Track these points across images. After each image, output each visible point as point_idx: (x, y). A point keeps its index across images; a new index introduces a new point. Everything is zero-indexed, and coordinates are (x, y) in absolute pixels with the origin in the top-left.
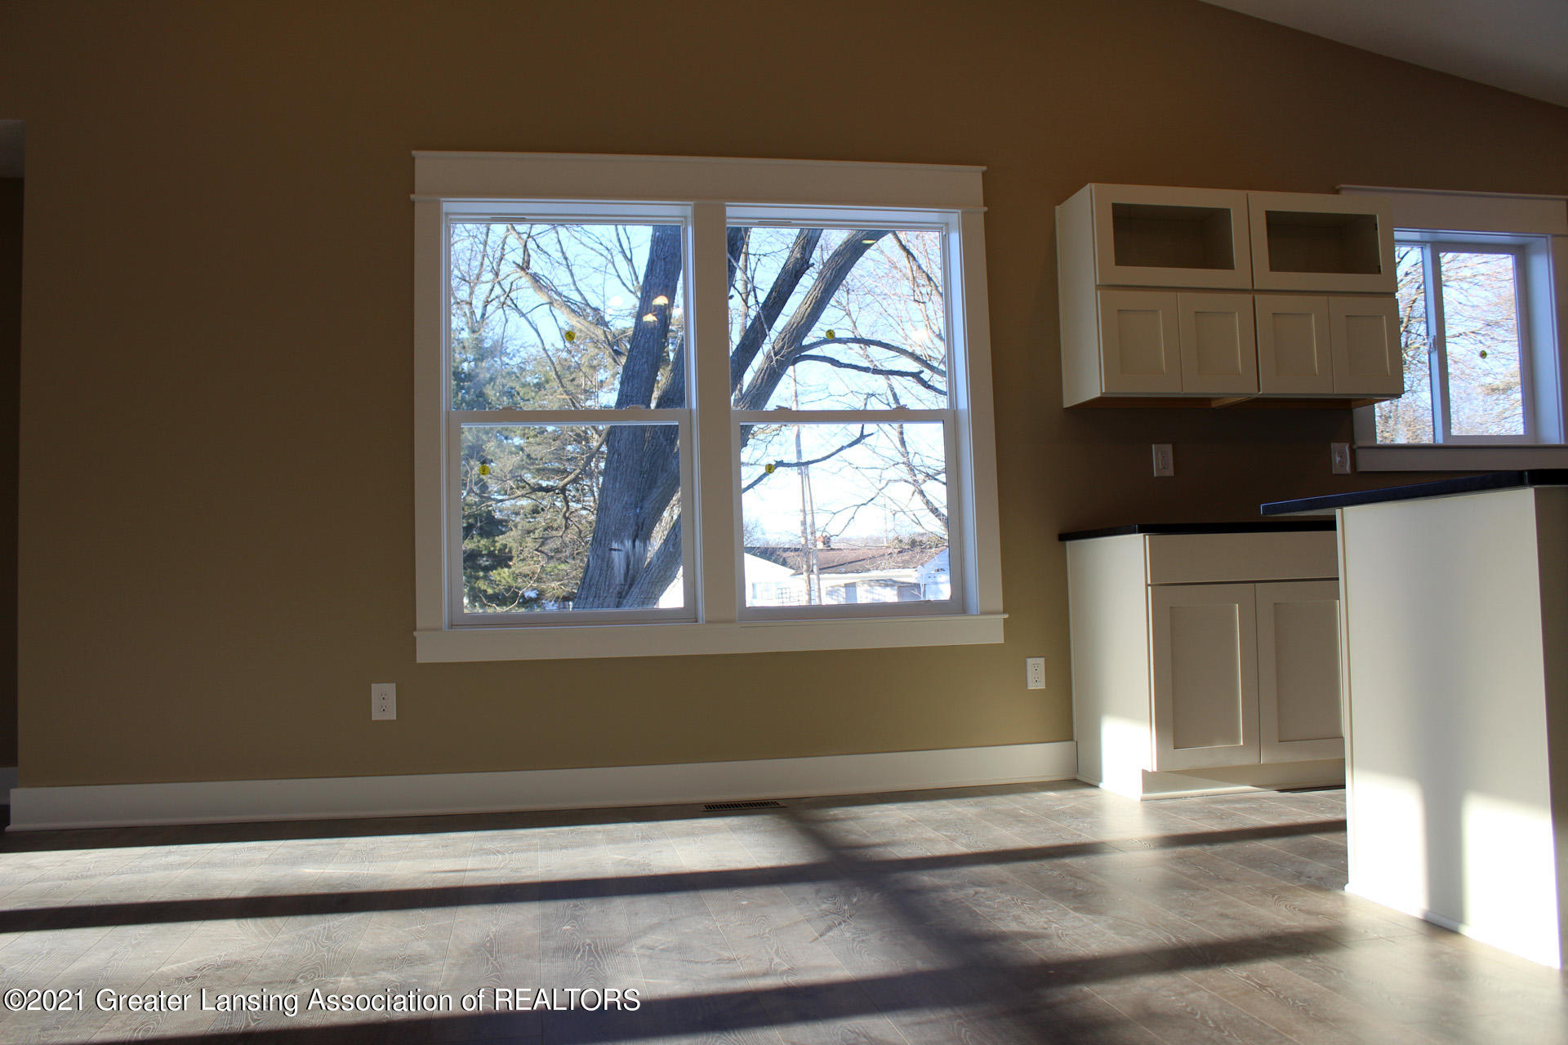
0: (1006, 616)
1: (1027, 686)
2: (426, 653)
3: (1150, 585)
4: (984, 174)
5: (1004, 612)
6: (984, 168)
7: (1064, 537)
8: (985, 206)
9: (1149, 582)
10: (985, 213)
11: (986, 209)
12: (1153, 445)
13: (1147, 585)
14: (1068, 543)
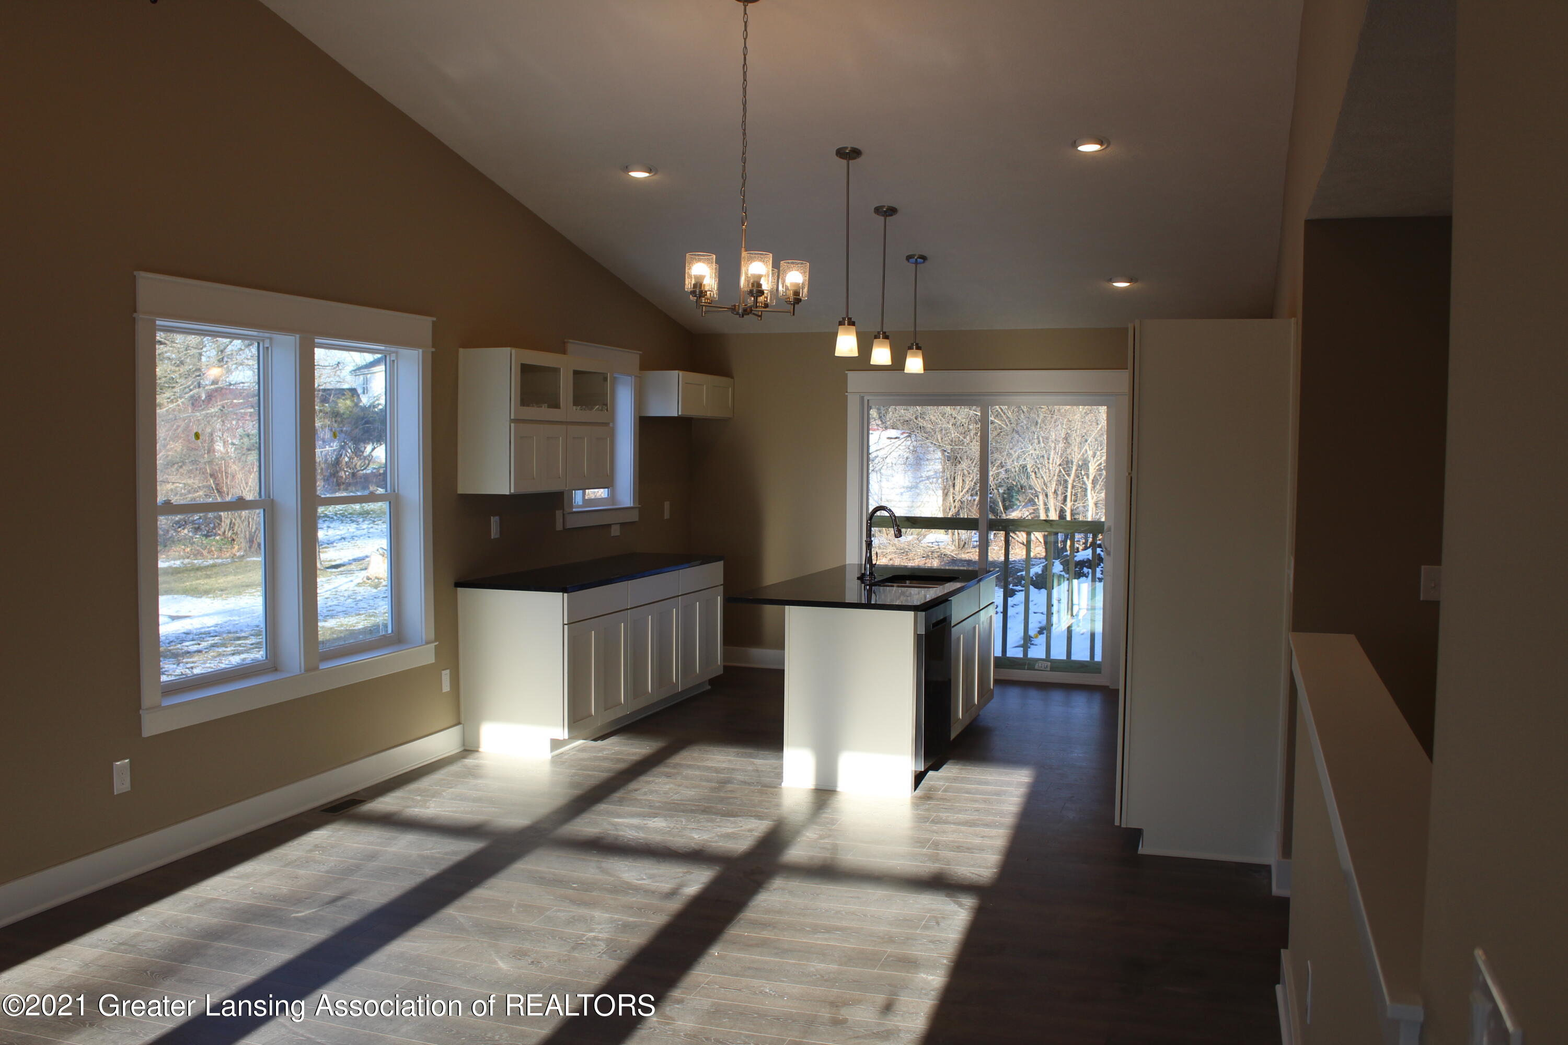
0: (437, 643)
1: (442, 690)
2: (152, 726)
3: (566, 624)
4: (433, 322)
5: (435, 641)
6: (435, 319)
7: (459, 584)
8: (433, 347)
9: (566, 622)
10: (433, 353)
11: (434, 350)
12: (492, 517)
13: (564, 624)
14: (459, 589)
